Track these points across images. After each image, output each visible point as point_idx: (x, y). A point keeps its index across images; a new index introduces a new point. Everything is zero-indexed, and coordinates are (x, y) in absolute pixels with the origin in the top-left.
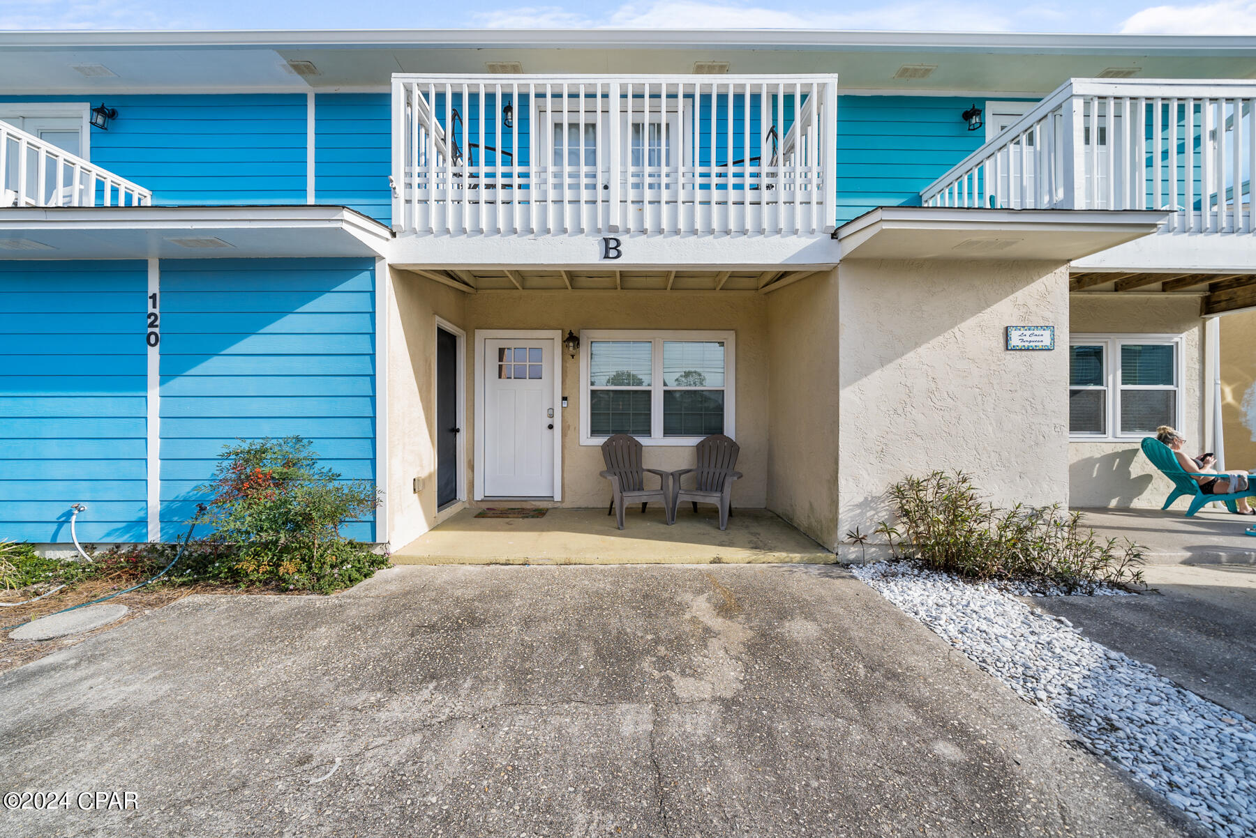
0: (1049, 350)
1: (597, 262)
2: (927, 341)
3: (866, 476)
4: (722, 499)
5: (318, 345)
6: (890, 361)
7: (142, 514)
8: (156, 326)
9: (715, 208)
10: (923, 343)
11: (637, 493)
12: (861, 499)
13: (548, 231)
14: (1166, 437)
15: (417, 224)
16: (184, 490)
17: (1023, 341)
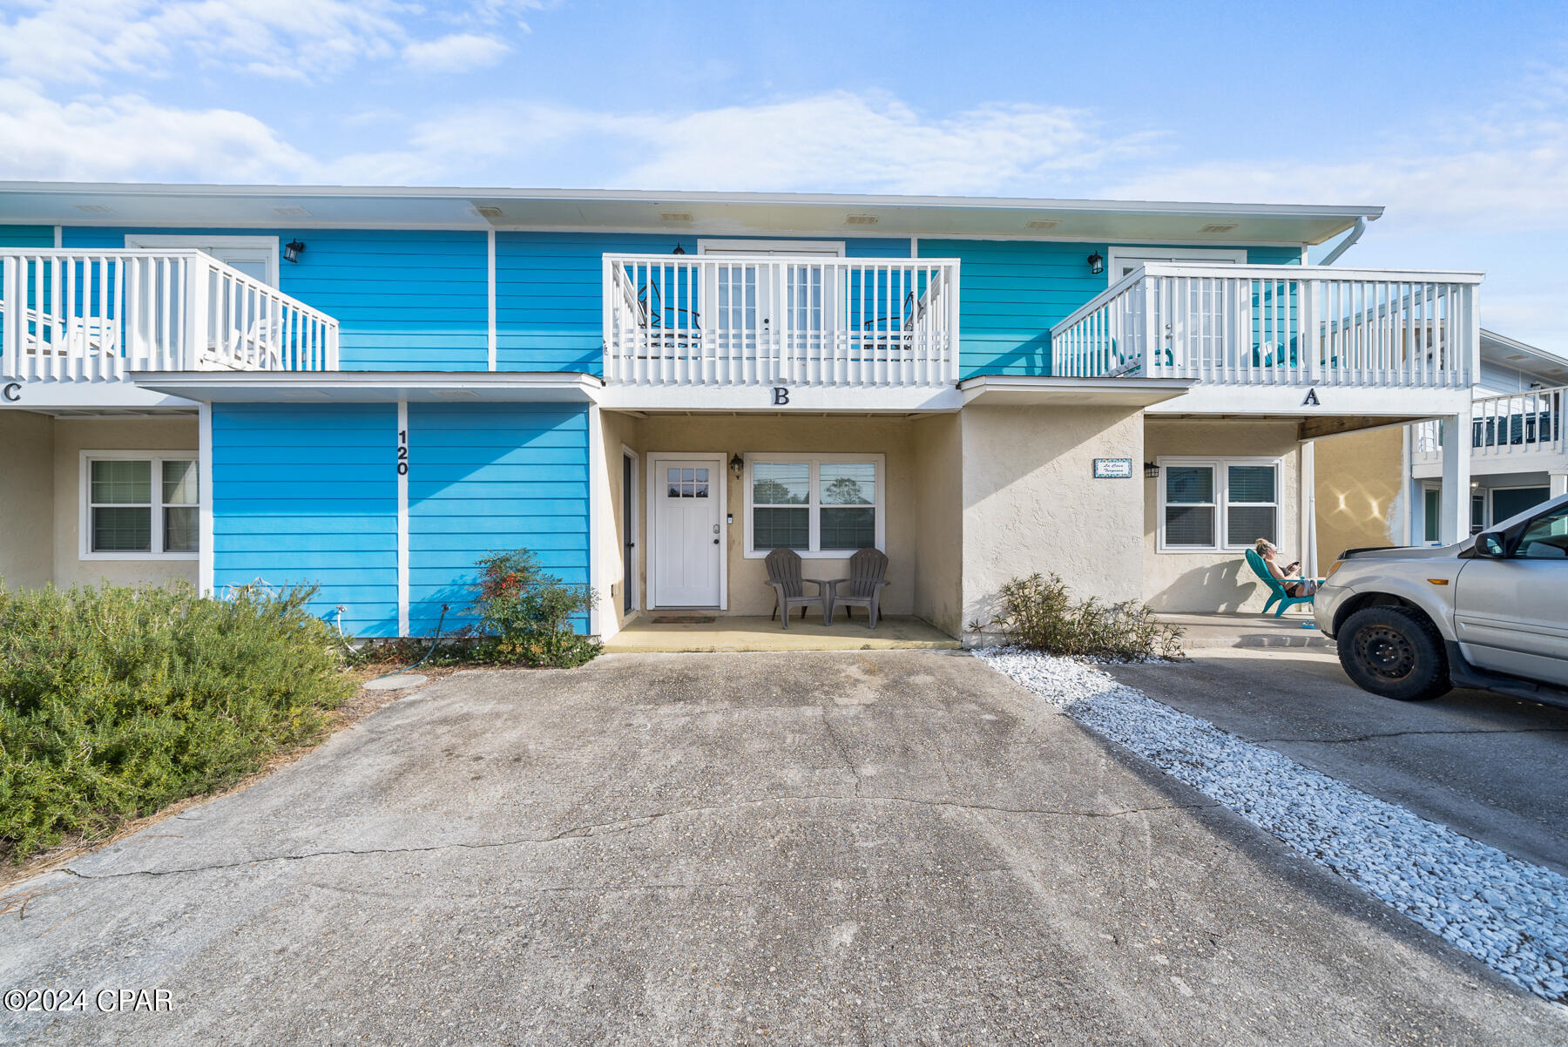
0: (1127, 477)
1: (770, 407)
2: (1032, 471)
3: (984, 578)
4: (871, 603)
5: (544, 473)
6: (1002, 487)
7: (393, 613)
8: (405, 458)
9: (863, 364)
10: (1029, 472)
11: (799, 599)
12: (981, 597)
13: (730, 382)
14: (1262, 548)
15: (624, 376)
16: (429, 593)
17: (1107, 470)
